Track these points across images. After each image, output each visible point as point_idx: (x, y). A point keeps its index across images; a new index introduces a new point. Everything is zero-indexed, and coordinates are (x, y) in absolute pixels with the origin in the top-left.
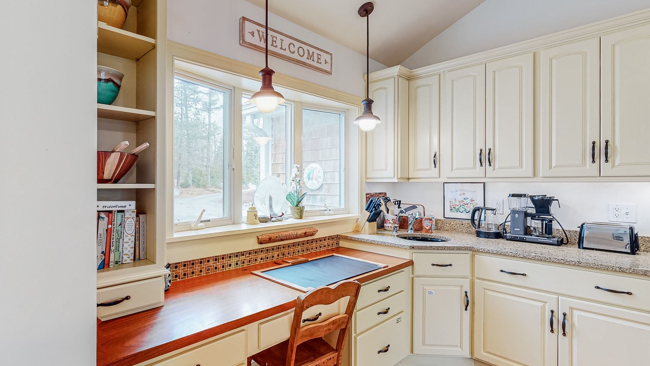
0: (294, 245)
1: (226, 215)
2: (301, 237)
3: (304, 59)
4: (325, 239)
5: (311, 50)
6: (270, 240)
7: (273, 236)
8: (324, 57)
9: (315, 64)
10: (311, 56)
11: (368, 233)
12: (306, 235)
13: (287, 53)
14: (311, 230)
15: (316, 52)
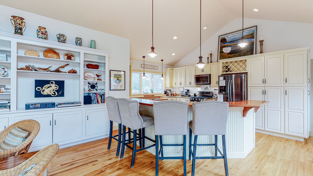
0: (150, 97)
1: (140, 92)
2: (151, 96)
3: (152, 68)
4: (156, 97)
5: (153, 66)
6: (146, 96)
7: (146, 95)
8: (156, 67)
9: (154, 68)
10: (153, 67)
11: (165, 95)
12: (152, 96)
13: (149, 68)
14: (154, 95)
15: (154, 66)
